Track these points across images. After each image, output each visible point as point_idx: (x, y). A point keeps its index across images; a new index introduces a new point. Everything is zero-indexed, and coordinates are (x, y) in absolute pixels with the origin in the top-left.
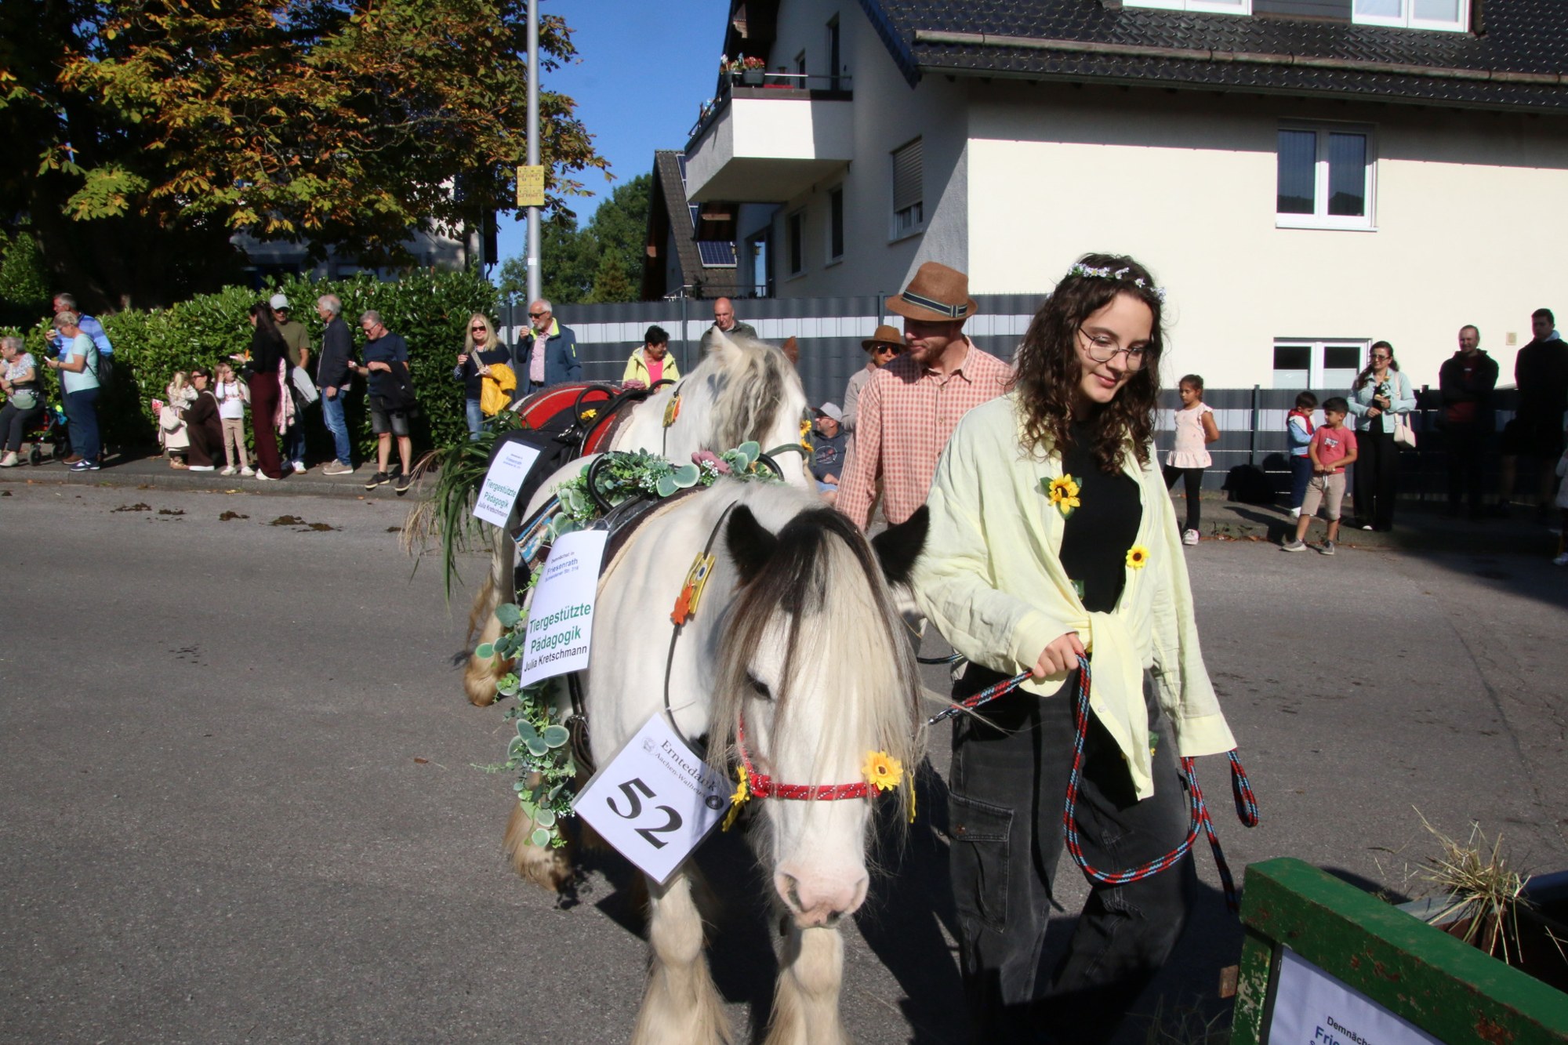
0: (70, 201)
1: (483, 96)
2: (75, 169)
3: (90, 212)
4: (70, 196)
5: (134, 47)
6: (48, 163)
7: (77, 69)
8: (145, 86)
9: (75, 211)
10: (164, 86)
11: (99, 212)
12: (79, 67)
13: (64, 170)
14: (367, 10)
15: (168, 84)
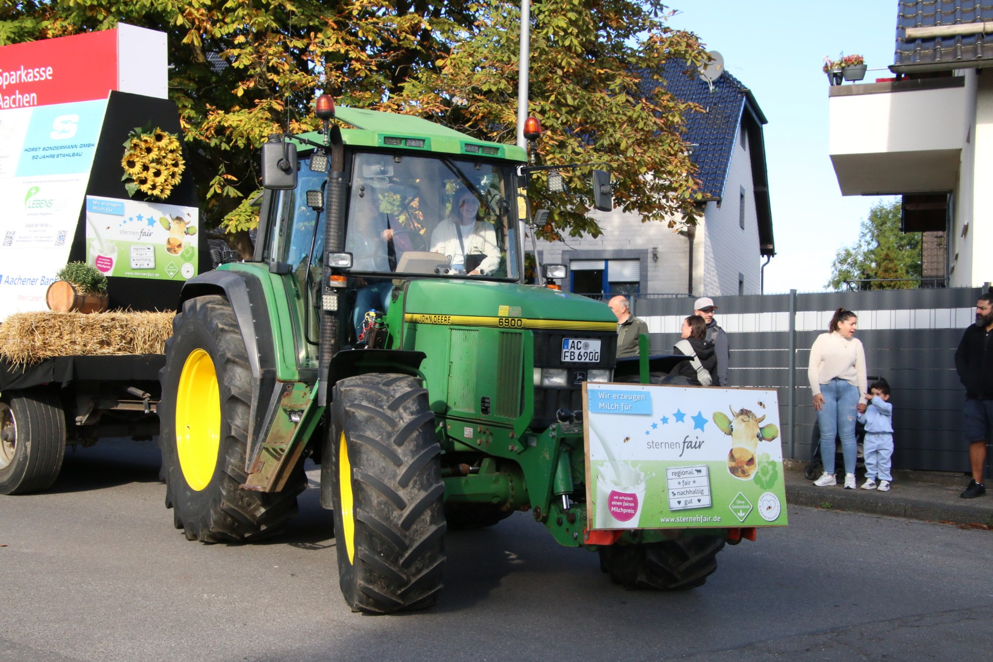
0: (226, 217)
1: (558, 119)
2: (233, 192)
3: (236, 226)
4: (227, 214)
5: (257, 101)
6: (215, 187)
7: (213, 120)
8: (257, 131)
9: (227, 226)
10: (272, 130)
11: (244, 227)
12: (216, 118)
13: (225, 194)
14: (449, 55)
15: (274, 129)
